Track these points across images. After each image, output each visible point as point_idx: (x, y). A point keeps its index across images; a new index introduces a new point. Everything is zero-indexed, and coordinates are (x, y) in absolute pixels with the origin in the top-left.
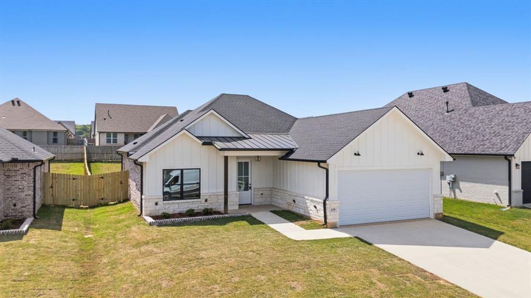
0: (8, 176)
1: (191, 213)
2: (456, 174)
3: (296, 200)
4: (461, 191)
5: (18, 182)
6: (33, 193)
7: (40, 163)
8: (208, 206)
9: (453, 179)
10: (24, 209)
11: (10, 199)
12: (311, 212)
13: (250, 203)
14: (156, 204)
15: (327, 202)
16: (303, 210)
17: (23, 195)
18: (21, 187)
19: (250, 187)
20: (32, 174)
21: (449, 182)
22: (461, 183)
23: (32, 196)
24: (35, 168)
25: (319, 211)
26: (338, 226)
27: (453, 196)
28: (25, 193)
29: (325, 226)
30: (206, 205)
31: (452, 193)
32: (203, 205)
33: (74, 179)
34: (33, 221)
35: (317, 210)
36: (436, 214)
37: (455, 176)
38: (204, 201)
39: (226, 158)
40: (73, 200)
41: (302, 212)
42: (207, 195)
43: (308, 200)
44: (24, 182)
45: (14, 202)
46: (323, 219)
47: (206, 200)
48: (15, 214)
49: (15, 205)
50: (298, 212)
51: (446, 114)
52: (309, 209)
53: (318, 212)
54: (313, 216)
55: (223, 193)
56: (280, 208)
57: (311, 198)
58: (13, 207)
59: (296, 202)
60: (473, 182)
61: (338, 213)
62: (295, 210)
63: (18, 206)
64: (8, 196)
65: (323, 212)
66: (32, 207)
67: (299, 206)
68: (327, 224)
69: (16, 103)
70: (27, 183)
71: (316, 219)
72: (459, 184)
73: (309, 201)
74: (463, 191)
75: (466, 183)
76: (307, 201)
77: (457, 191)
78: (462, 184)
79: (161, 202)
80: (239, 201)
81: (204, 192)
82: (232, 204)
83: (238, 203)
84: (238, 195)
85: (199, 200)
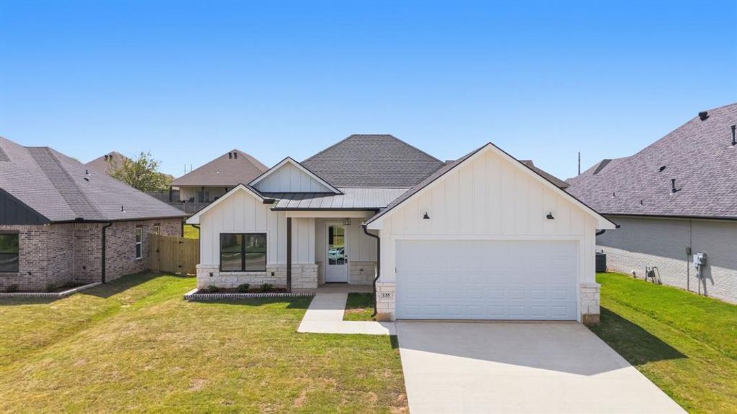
0: (79, 238)
1: (244, 288)
2: (705, 252)
4: (713, 283)
5: (87, 244)
6: (101, 256)
7: (108, 224)
8: (275, 281)
9: (701, 260)
10: (93, 273)
11: (80, 262)
14: (211, 275)
17: (92, 257)
18: (90, 249)
19: (346, 260)
20: (101, 236)
21: (697, 266)
22: (713, 268)
23: (100, 260)
24: (104, 229)
26: (394, 318)
27: (702, 291)
28: (95, 256)
29: (375, 317)
30: (273, 279)
31: (702, 285)
32: (269, 279)
33: (180, 242)
34: (101, 285)
36: (584, 316)
37: (705, 255)
38: (270, 274)
39: (289, 220)
40: (180, 266)
42: (273, 267)
44: (93, 244)
45: (84, 264)
47: (273, 274)
48: (84, 278)
49: (84, 268)
51: (731, 147)
55: (286, 266)
58: (83, 271)
60: (729, 268)
61: (393, 301)
63: (88, 270)
64: (79, 258)
66: (100, 271)
68: (377, 315)
69: (233, 155)
70: (95, 245)
72: (710, 269)
74: (715, 284)
75: (719, 268)
77: (708, 280)
78: (715, 271)
79: (217, 273)
80: (319, 277)
81: (271, 263)
82: (308, 280)
83: (316, 280)
84: (316, 270)
85: (264, 273)
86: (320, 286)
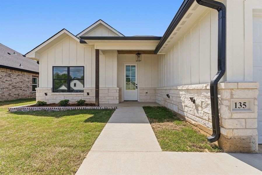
3: (170, 95)
12: (186, 109)
13: (137, 100)
14: (46, 94)
15: (222, 85)
16: (177, 107)
19: (137, 87)
25: (200, 109)
29: (216, 143)
30: (88, 98)
32: (86, 97)
35: (197, 107)
38: (86, 94)
39: (97, 51)
41: (175, 109)
42: (89, 89)
43: (182, 90)
46: (210, 125)
47: (88, 94)
50: (172, 109)
52: (183, 104)
53: (197, 110)
54: (190, 116)
56: (159, 104)
57: (185, 87)
59: (171, 97)
61: (256, 115)
62: (170, 106)
65: (209, 110)
67: (173, 102)
68: (222, 139)
71: (193, 122)
73: (183, 93)
76: (181, 93)
79: (50, 93)
80: (120, 96)
81: (87, 87)
82: (112, 98)
83: (118, 98)
84: (118, 91)
85: (82, 93)
86: (120, 102)
